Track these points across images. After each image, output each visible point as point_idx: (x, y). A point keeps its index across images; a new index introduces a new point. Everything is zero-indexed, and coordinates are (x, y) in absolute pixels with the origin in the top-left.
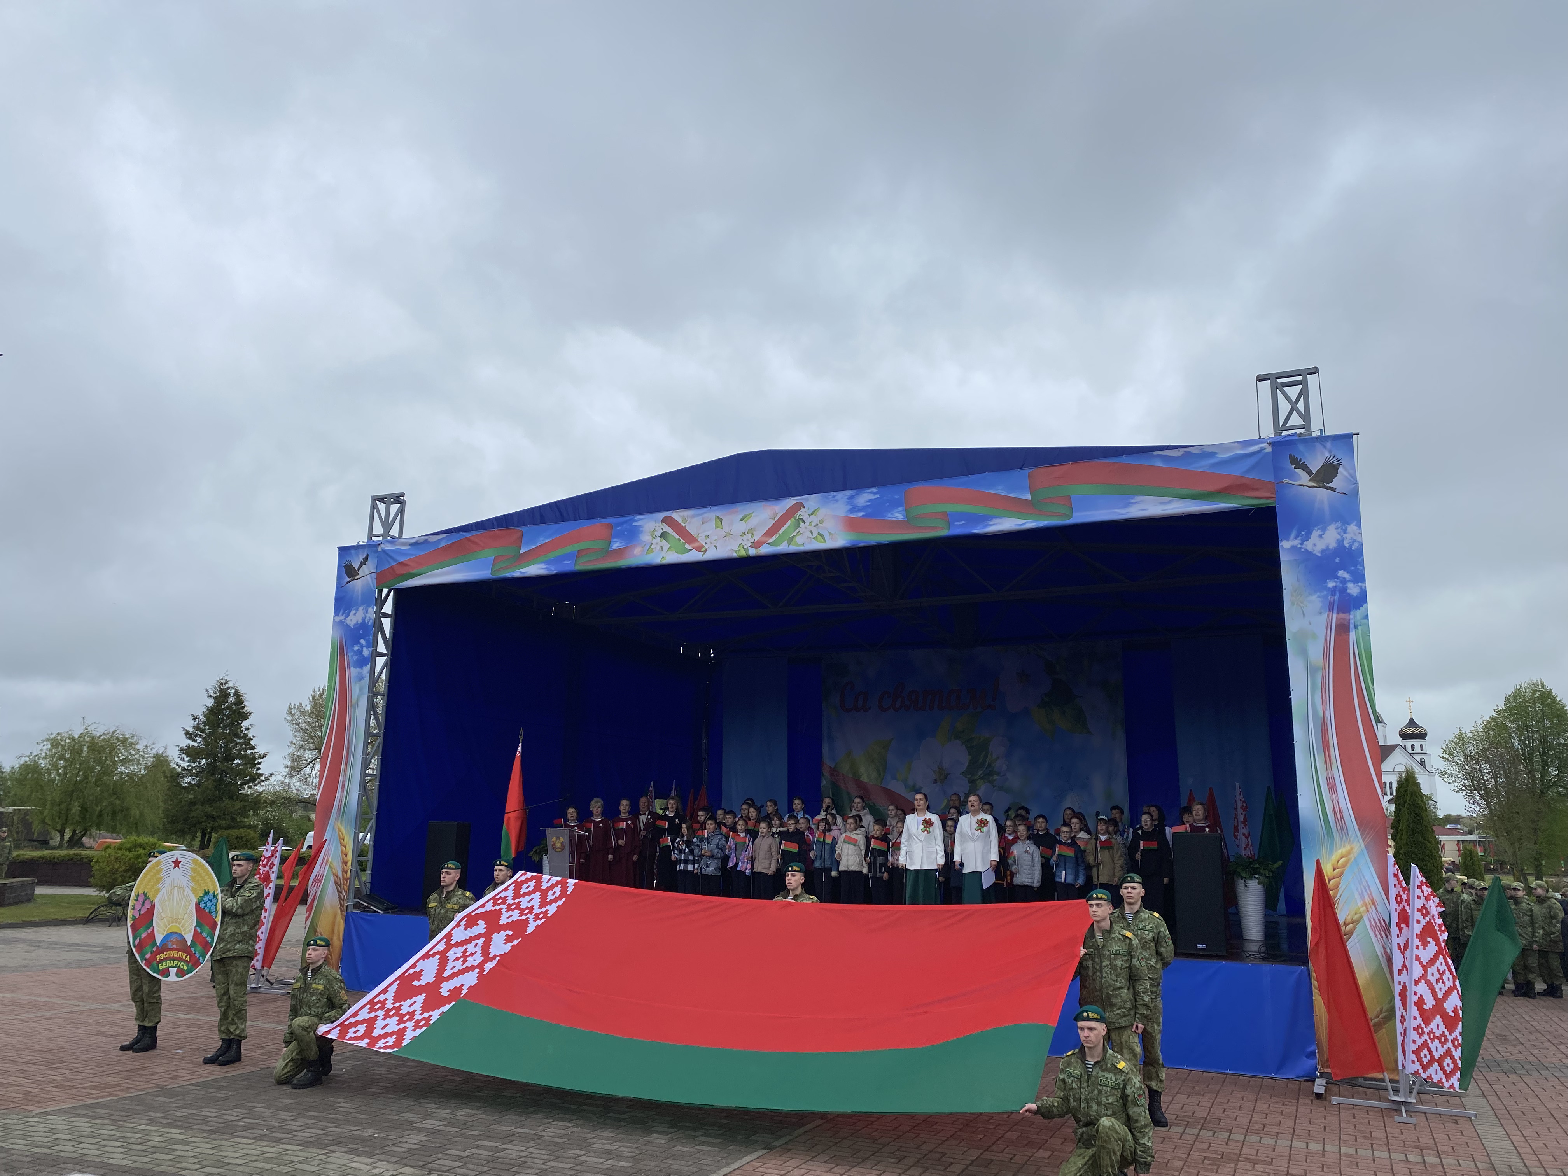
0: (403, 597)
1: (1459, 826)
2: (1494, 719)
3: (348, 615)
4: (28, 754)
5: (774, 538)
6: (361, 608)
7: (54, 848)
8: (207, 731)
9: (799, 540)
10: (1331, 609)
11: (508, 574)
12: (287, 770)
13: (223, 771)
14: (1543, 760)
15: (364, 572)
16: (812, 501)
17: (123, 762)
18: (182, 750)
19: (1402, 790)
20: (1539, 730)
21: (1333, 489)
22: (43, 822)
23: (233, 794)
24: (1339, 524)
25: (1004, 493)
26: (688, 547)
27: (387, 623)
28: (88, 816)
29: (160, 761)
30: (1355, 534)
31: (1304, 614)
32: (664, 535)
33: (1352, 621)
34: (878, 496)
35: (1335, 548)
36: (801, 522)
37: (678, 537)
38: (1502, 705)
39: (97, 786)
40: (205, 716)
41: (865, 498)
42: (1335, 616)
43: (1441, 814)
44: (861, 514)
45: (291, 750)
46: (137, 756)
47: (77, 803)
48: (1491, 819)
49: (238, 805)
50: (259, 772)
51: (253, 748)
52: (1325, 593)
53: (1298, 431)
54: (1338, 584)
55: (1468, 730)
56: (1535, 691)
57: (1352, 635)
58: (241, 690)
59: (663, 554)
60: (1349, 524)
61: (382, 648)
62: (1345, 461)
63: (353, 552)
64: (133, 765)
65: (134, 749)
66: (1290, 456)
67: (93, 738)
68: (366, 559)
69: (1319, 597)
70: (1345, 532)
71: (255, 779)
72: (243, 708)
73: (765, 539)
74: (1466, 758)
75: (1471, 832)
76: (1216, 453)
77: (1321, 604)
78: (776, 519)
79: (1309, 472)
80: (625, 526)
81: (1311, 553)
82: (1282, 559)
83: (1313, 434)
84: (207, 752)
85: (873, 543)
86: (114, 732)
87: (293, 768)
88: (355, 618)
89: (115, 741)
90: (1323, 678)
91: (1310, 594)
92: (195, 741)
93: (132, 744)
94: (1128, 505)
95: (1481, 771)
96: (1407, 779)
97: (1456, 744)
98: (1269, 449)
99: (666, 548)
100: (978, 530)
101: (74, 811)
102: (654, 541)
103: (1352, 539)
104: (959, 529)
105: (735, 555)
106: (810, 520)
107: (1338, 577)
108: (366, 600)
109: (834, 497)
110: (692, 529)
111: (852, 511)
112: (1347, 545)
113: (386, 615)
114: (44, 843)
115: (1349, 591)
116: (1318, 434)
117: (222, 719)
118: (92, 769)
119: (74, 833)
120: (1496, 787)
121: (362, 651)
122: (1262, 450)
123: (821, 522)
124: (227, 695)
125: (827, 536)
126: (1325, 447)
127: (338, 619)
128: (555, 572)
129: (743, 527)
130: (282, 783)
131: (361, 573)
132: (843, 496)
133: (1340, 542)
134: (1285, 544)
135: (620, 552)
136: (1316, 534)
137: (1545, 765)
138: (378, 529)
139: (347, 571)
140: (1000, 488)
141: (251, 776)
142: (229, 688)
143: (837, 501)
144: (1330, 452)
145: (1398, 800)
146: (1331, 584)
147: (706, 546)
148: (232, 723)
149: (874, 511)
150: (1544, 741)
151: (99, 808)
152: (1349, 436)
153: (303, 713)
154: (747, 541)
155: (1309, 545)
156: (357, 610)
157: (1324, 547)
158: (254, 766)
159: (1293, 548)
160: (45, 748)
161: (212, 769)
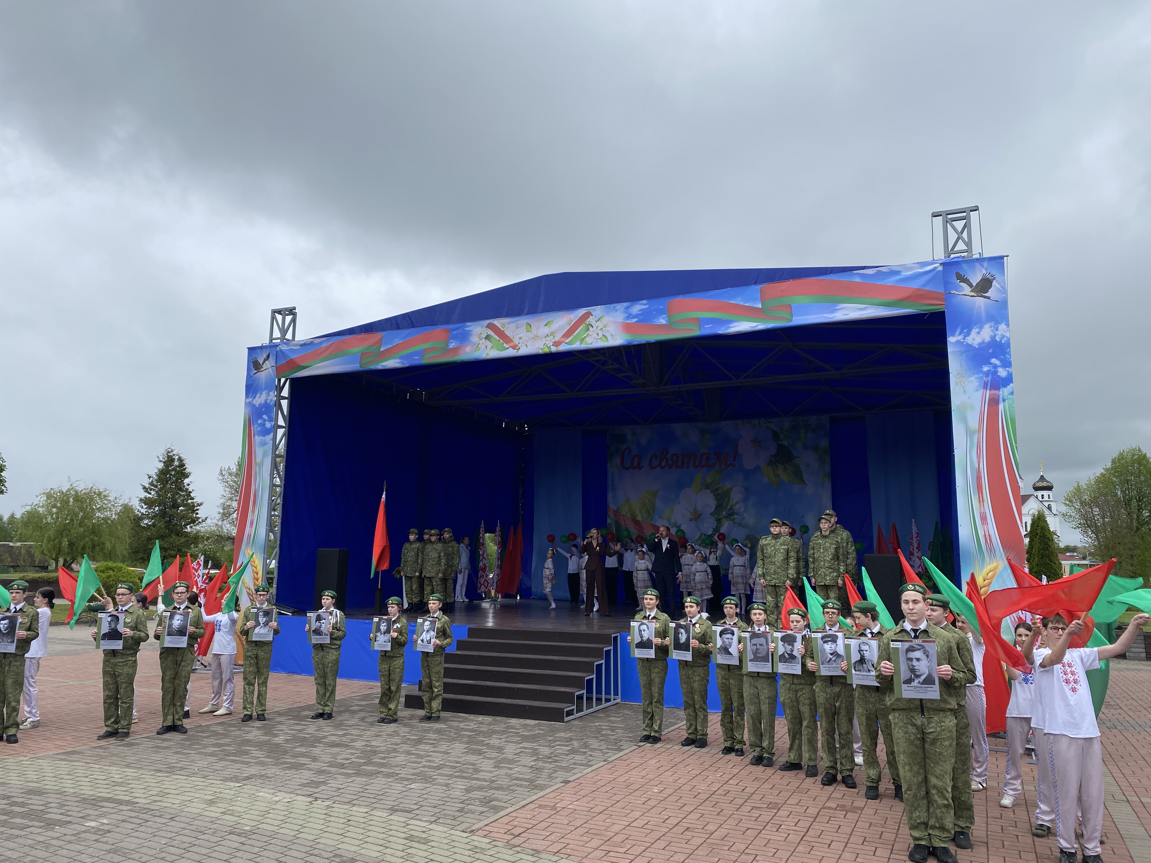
0: (296, 383)
1: (1075, 554)
2: (1103, 475)
3: (255, 398)
4: (30, 504)
5: (570, 339)
6: (264, 393)
7: (52, 571)
8: (159, 487)
9: (588, 340)
10: (985, 387)
11: (373, 367)
12: (220, 515)
13: (171, 515)
14: (1139, 505)
15: (267, 366)
16: (598, 311)
17: (99, 509)
18: (141, 500)
19: (1035, 526)
20: (1136, 482)
21: (988, 298)
22: (43, 552)
23: (180, 533)
24: (992, 324)
25: (742, 303)
26: (505, 345)
27: (285, 403)
28: (75, 549)
29: (127, 509)
30: (1004, 332)
31: (965, 391)
32: (488, 337)
33: (1001, 396)
34: (647, 306)
35: (989, 342)
36: (590, 327)
37: (498, 338)
38: (1109, 465)
39: (81, 526)
40: (157, 476)
41: (638, 308)
42: (988, 392)
43: (1062, 545)
44: (635, 320)
45: (222, 501)
46: (109, 505)
47: (66, 539)
48: (1100, 547)
49: (183, 540)
50: (198, 516)
51: (193, 499)
52: (981, 375)
53: (963, 255)
54: (991, 368)
55: (1083, 484)
56: (1134, 455)
57: (1001, 406)
58: (183, 456)
59: (487, 351)
60: (1000, 324)
61: (281, 422)
62: (998, 276)
63: (258, 351)
64: (107, 511)
65: (107, 500)
66: (957, 273)
67: (76, 492)
68: (268, 357)
69: (976, 378)
70: (997, 329)
71: (194, 521)
72: (185, 469)
73: (563, 339)
74: (1081, 503)
75: (1084, 558)
76: (901, 272)
77: (978, 384)
78: (572, 324)
79: (971, 285)
80: (460, 331)
81: (970, 345)
82: (949, 351)
83: (974, 257)
84: (160, 501)
85: (644, 342)
86: (92, 488)
87: (224, 514)
88: (259, 400)
89: (93, 494)
90: (979, 439)
91: (970, 377)
92: (150, 494)
93: (105, 496)
94: (834, 311)
95: (1092, 513)
96: (1039, 518)
97: (1075, 494)
98: (941, 268)
99: (489, 346)
100: (722, 331)
101: (63, 544)
102: (481, 342)
103: (1002, 335)
104: (708, 330)
105: (541, 352)
106: (597, 325)
107: (991, 364)
108: (268, 388)
109: (614, 307)
110: (508, 333)
111: (628, 318)
112: (998, 340)
113: (284, 398)
114: (45, 568)
115: (999, 374)
116: (977, 256)
117: (170, 477)
118: (76, 515)
119: (65, 561)
120: (1104, 525)
121: (265, 424)
122: (935, 269)
123: (605, 326)
124: (173, 460)
125: (609, 337)
126: (983, 266)
127: (248, 400)
128: (407, 365)
129: (546, 330)
130: (217, 525)
131: (265, 367)
132: (621, 307)
133: (993, 338)
134: (951, 340)
135: (456, 350)
136: (974, 331)
137: (1140, 509)
138: (277, 334)
139: (254, 365)
140: (739, 299)
141: (191, 518)
142: (174, 455)
143: (617, 311)
144: (986, 270)
145: (1032, 534)
146: (986, 369)
147: (520, 345)
148: (177, 480)
149: (645, 317)
150: (1140, 491)
151: (82, 543)
152: (1002, 258)
153: (230, 474)
154: (550, 342)
155: (969, 340)
156: (261, 394)
157: (980, 341)
158: (193, 511)
159: (958, 342)
160: (42, 499)
161: (163, 514)
